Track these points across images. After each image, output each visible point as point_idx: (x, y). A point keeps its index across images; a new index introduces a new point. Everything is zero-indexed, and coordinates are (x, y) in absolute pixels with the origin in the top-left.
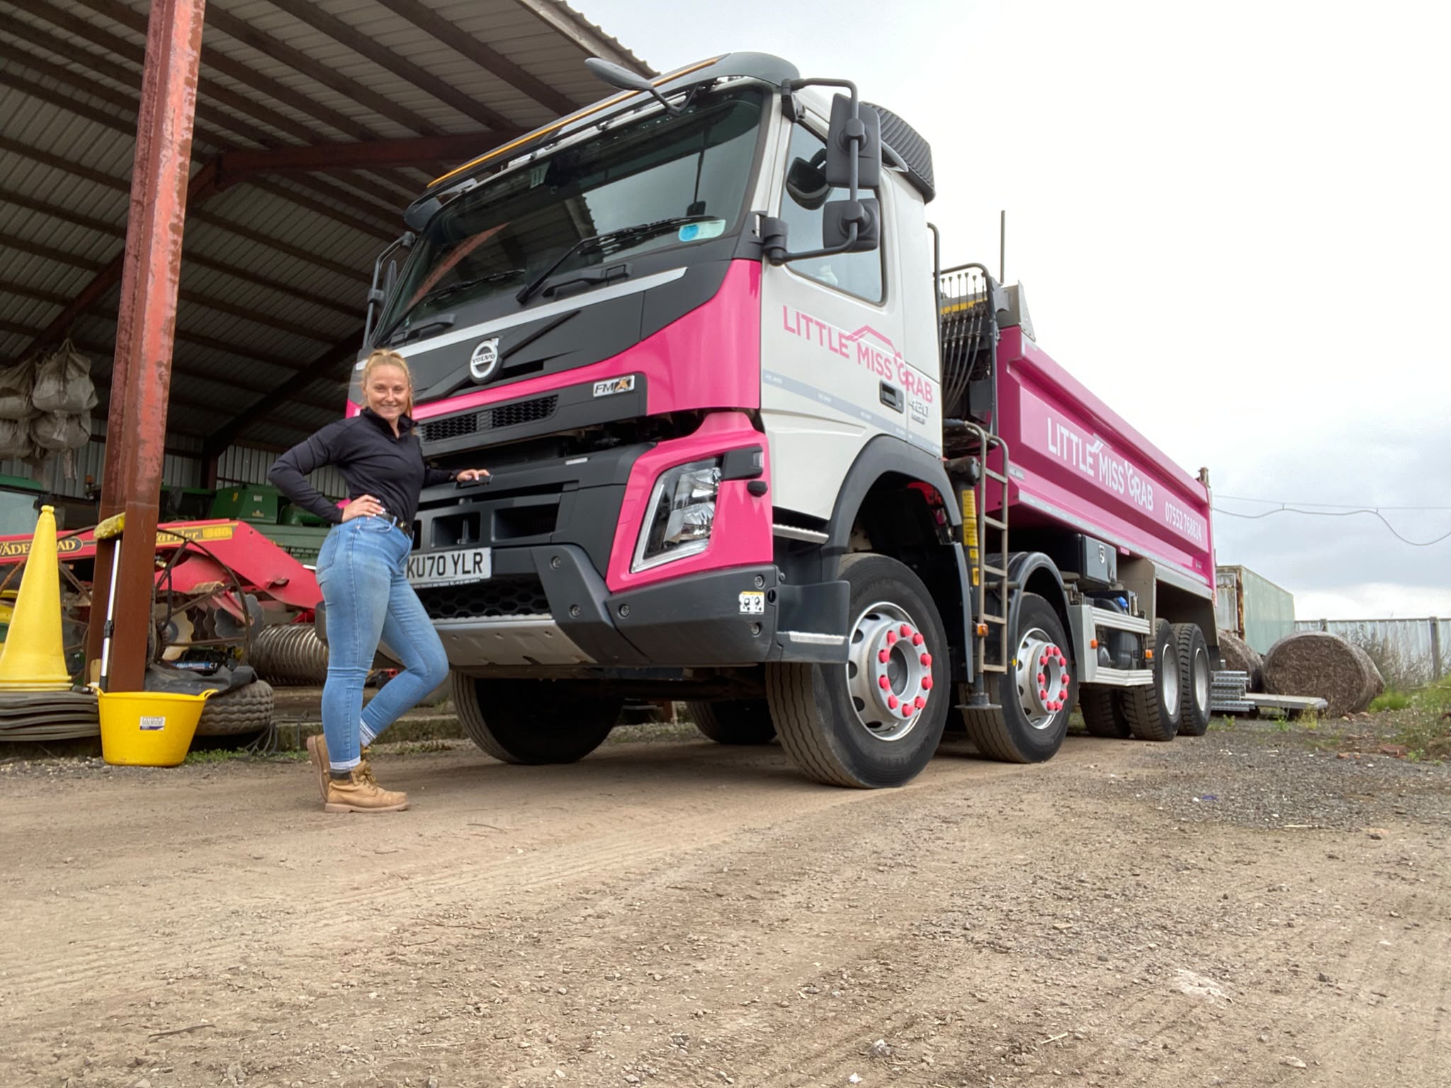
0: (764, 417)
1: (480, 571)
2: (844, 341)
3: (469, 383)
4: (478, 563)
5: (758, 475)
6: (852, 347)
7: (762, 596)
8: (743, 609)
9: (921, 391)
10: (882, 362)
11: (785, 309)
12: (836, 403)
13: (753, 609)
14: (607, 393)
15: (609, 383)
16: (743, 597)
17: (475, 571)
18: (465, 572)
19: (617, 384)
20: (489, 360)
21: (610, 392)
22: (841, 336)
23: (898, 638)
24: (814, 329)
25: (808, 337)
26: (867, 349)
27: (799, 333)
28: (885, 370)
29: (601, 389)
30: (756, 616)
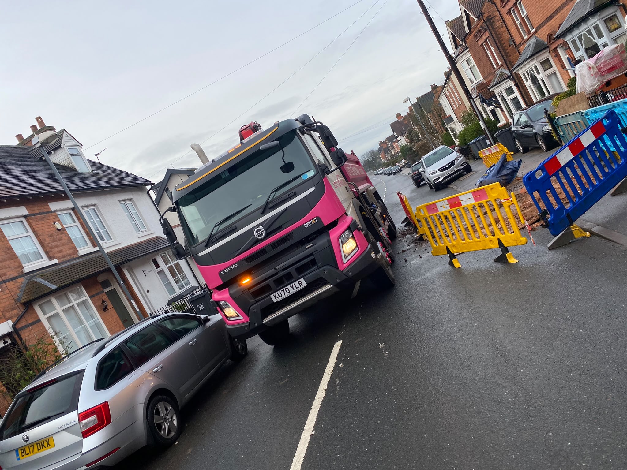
0: (347, 213)
1: (303, 285)
3: (258, 241)
4: (301, 284)
5: (358, 226)
14: (309, 225)
15: (309, 223)
16: (372, 255)
17: (300, 286)
18: (297, 288)
19: (312, 222)
20: (262, 232)
21: (310, 225)
29: (306, 225)
30: (375, 258)
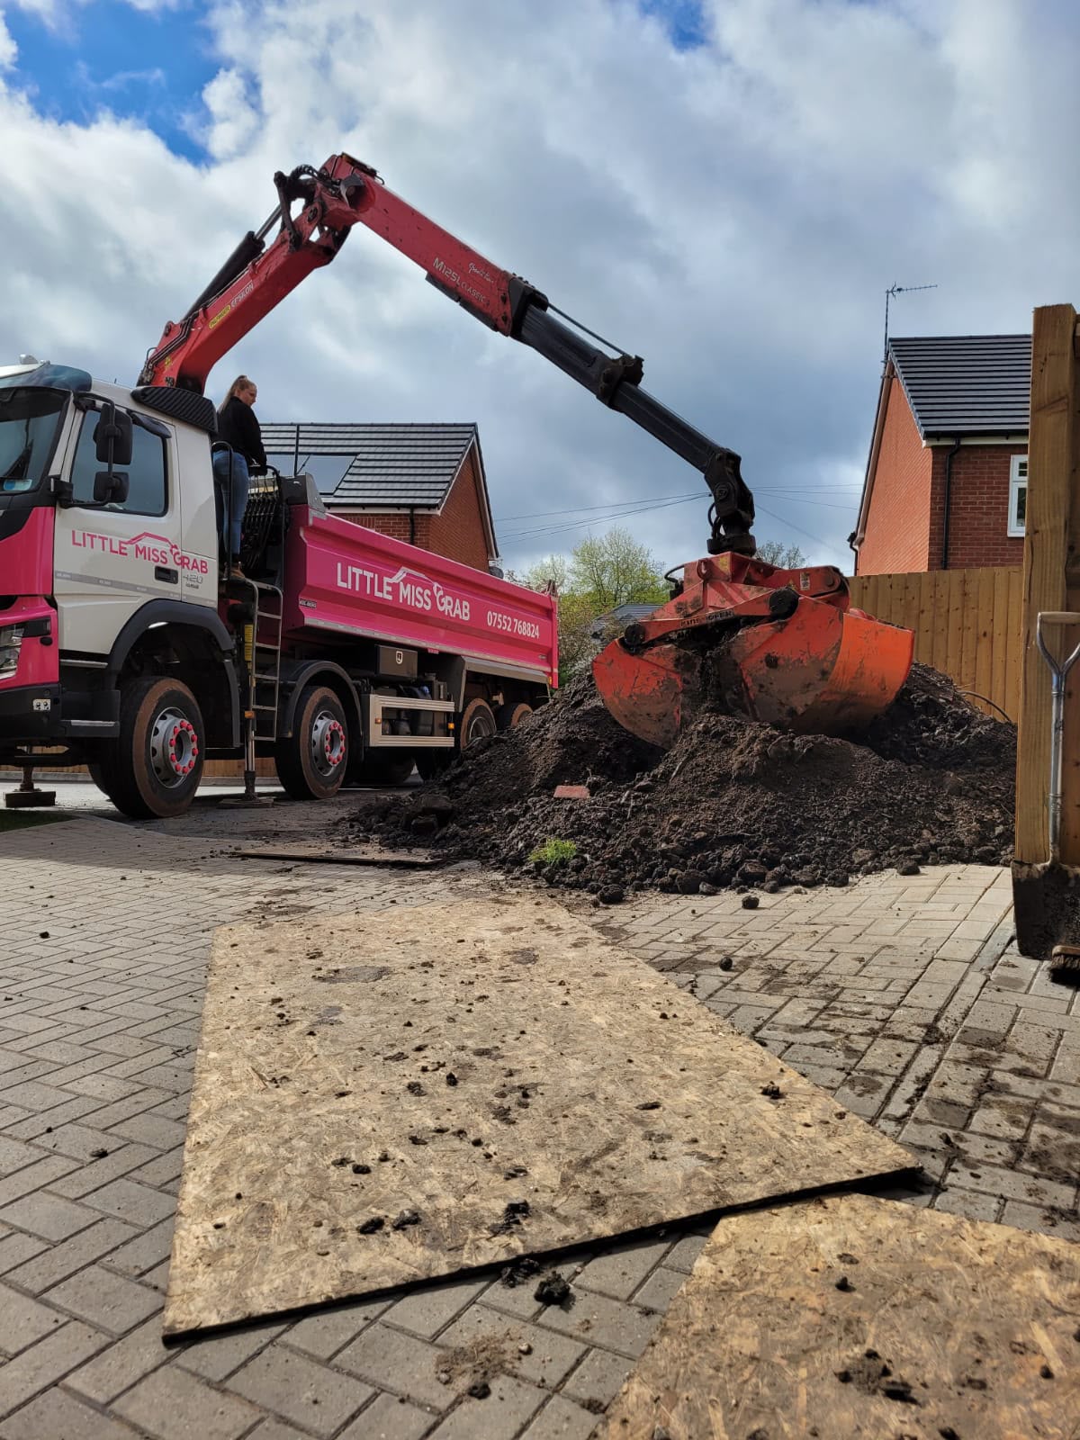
0: (58, 599)
2: (123, 545)
5: (49, 633)
6: (130, 548)
7: (49, 702)
8: (35, 708)
9: (197, 567)
10: (159, 554)
11: (74, 532)
12: (113, 584)
13: (43, 708)
16: (36, 702)
22: (121, 542)
23: (179, 729)
24: (98, 542)
25: (92, 546)
26: (144, 548)
27: (84, 545)
28: (161, 558)
30: (44, 713)
